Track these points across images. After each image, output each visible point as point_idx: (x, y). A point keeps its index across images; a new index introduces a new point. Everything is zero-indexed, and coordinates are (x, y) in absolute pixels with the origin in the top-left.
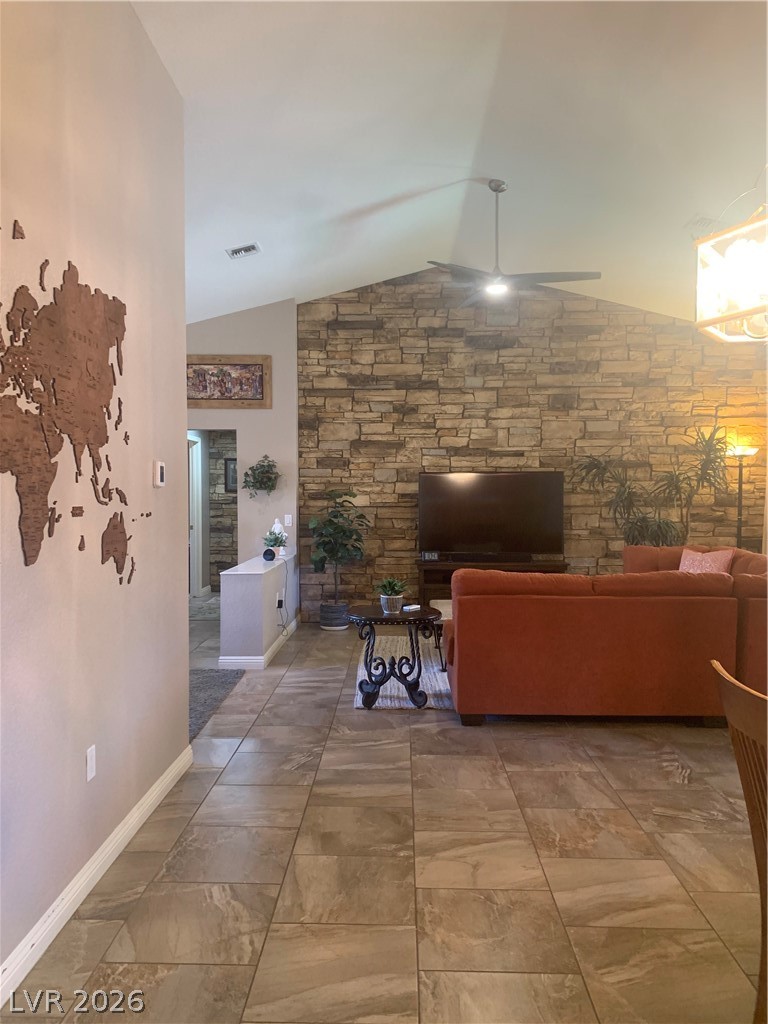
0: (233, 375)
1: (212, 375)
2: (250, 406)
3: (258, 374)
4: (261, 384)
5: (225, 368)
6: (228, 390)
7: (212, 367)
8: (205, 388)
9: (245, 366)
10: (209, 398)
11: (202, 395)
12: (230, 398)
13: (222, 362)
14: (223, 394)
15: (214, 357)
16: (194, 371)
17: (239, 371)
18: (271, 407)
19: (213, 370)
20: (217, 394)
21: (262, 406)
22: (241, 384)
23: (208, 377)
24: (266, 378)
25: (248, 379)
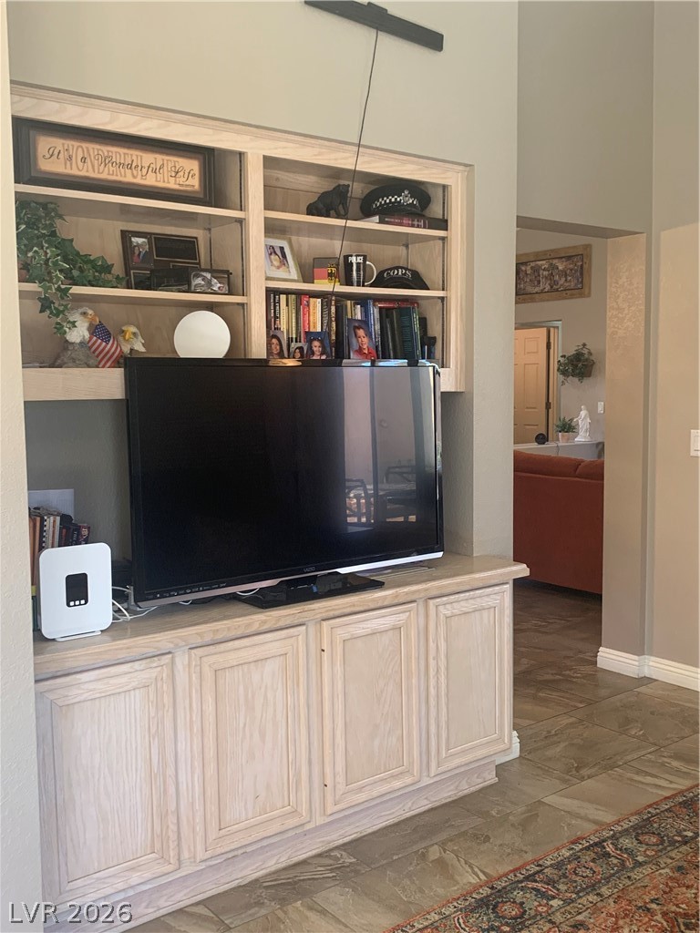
0: (560, 268)
1: (544, 270)
2: (572, 297)
3: (580, 264)
4: (582, 274)
5: (555, 261)
6: (556, 283)
7: (544, 262)
8: (539, 282)
9: (569, 258)
10: (542, 292)
11: (537, 289)
12: (557, 290)
13: (552, 256)
14: (552, 287)
15: (545, 252)
16: (532, 268)
17: (564, 263)
18: (589, 295)
19: (544, 264)
20: (548, 288)
21: (582, 295)
22: (566, 276)
23: (541, 272)
24: (585, 266)
25: (571, 270)
